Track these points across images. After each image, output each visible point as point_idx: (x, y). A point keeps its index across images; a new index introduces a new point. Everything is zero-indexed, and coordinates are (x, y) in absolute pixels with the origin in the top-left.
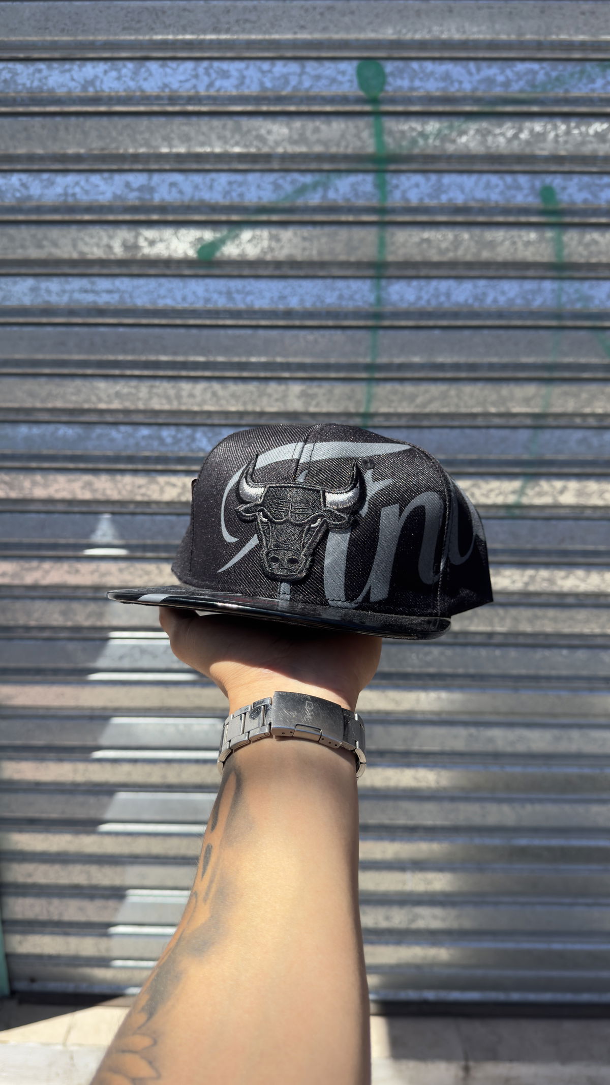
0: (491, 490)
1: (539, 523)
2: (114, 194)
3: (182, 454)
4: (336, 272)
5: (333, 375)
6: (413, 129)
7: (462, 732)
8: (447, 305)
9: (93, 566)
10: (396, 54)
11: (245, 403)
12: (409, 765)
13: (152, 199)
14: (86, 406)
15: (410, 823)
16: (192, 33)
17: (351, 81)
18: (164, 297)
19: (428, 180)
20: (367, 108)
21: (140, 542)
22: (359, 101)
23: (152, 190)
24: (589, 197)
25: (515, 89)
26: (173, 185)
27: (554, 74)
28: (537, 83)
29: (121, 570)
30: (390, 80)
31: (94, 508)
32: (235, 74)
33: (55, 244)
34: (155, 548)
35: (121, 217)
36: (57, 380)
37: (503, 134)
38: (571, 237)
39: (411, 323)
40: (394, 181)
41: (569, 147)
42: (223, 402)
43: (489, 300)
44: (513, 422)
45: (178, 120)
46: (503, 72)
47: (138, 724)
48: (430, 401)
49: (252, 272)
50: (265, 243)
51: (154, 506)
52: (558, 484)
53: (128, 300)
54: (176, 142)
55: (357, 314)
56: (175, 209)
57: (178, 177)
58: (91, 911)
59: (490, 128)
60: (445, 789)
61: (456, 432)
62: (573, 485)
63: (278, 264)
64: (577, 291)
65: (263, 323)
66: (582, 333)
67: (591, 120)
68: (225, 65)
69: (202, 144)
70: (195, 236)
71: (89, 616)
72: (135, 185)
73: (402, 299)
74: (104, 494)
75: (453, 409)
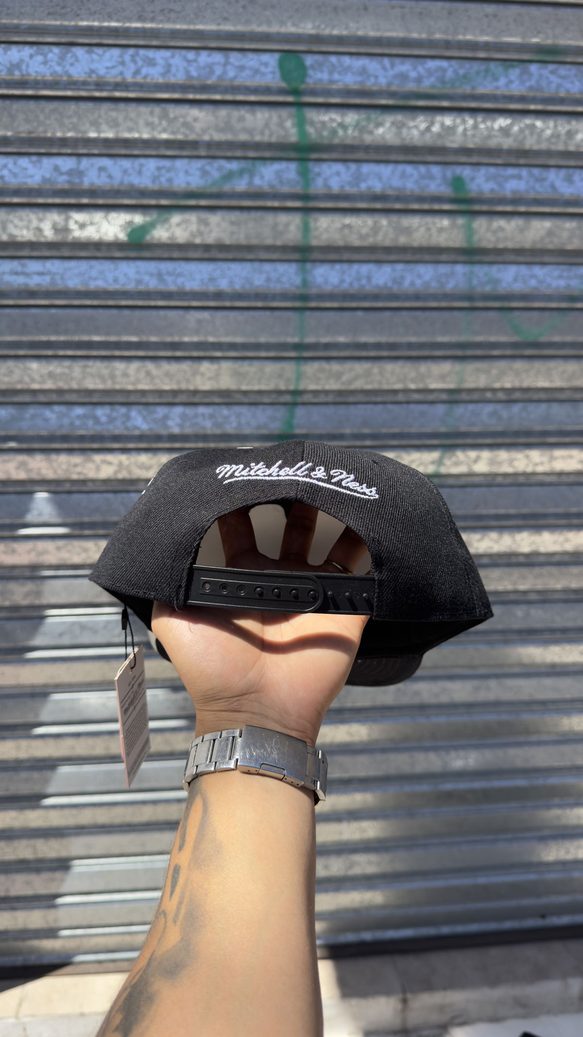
0: (413, 461)
1: (456, 490)
2: (43, 177)
3: (117, 432)
4: (263, 255)
5: (263, 354)
6: (332, 120)
8: (368, 288)
9: (29, 545)
10: (315, 48)
11: (178, 382)
13: (82, 183)
14: (19, 387)
16: (118, 21)
17: (273, 73)
18: (96, 279)
19: (348, 168)
20: (290, 99)
21: (78, 520)
22: (281, 91)
23: (81, 174)
24: (496, 187)
25: (427, 85)
26: (101, 169)
27: (462, 72)
28: (446, 79)
29: (58, 549)
30: (310, 72)
31: (29, 488)
32: (160, 62)
34: (92, 525)
35: (50, 201)
37: (416, 127)
38: (480, 224)
39: (335, 305)
40: (317, 170)
41: (477, 140)
42: (157, 381)
43: (407, 283)
44: (431, 397)
45: (105, 106)
46: (415, 68)
47: (78, 700)
48: (356, 378)
49: (182, 255)
50: (194, 227)
51: (90, 484)
52: (473, 454)
53: (59, 282)
54: (104, 127)
55: (284, 296)
56: (105, 193)
57: (106, 162)
58: (38, 884)
59: (405, 120)
60: (377, 741)
61: (380, 407)
62: (486, 454)
63: (207, 247)
64: (486, 274)
65: (195, 304)
66: (492, 314)
67: (496, 115)
68: (150, 53)
69: (130, 130)
70: (125, 220)
71: (27, 595)
72: (64, 169)
73: (326, 282)
74: (39, 473)
75: (375, 386)
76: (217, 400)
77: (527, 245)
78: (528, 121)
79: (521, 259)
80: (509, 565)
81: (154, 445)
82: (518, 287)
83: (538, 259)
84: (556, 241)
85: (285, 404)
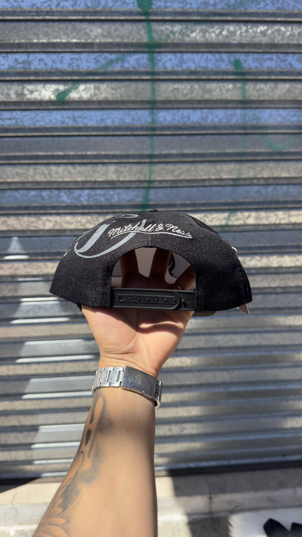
0: (213, 218)
1: (237, 234)
2: (9, 65)
3: (54, 204)
4: (130, 106)
5: (131, 161)
6: (168, 29)
7: (203, 338)
8: (188, 123)
9: (10, 265)
11: (86, 177)
12: (178, 356)
13: (30, 68)
14: (1, 180)
15: (179, 383)
17: (133, 3)
18: (40, 121)
19: (176, 57)
20: (143, 18)
21: (34, 251)
22: (138, 14)
23: (29, 63)
24: (258, 65)
25: (219, 8)
26: (41, 60)
27: (239, 0)
28: (230, 4)
29: (25, 267)
30: (154, 2)
31: (9, 234)
34: (43, 254)
35: (13, 78)
37: (214, 32)
38: (250, 86)
39: (170, 133)
40: (159, 58)
41: (248, 39)
42: (74, 176)
43: (209, 120)
44: (223, 183)
45: (42, 24)
48: (182, 174)
49: (86, 107)
50: (92, 91)
51: (40, 232)
52: (246, 214)
53: (20, 123)
54: (41, 36)
55: (142, 128)
56: (43, 74)
57: (43, 56)
58: (22, 438)
59: (207, 29)
60: (195, 366)
61: (196, 189)
62: (253, 214)
63: (99, 102)
64: (253, 115)
65: (93, 133)
66: (256, 137)
67: (259, 24)
69: (56, 38)
70: (54, 88)
71: (10, 291)
72: (20, 60)
73: (165, 120)
74: (13, 227)
75: (193, 177)
76: (107, 186)
77: (276, 98)
78: (277, 27)
79: (273, 106)
80: (266, 274)
81: (74, 211)
82: (271, 122)
83: (282, 106)
84: (292, 95)
85: (144, 188)
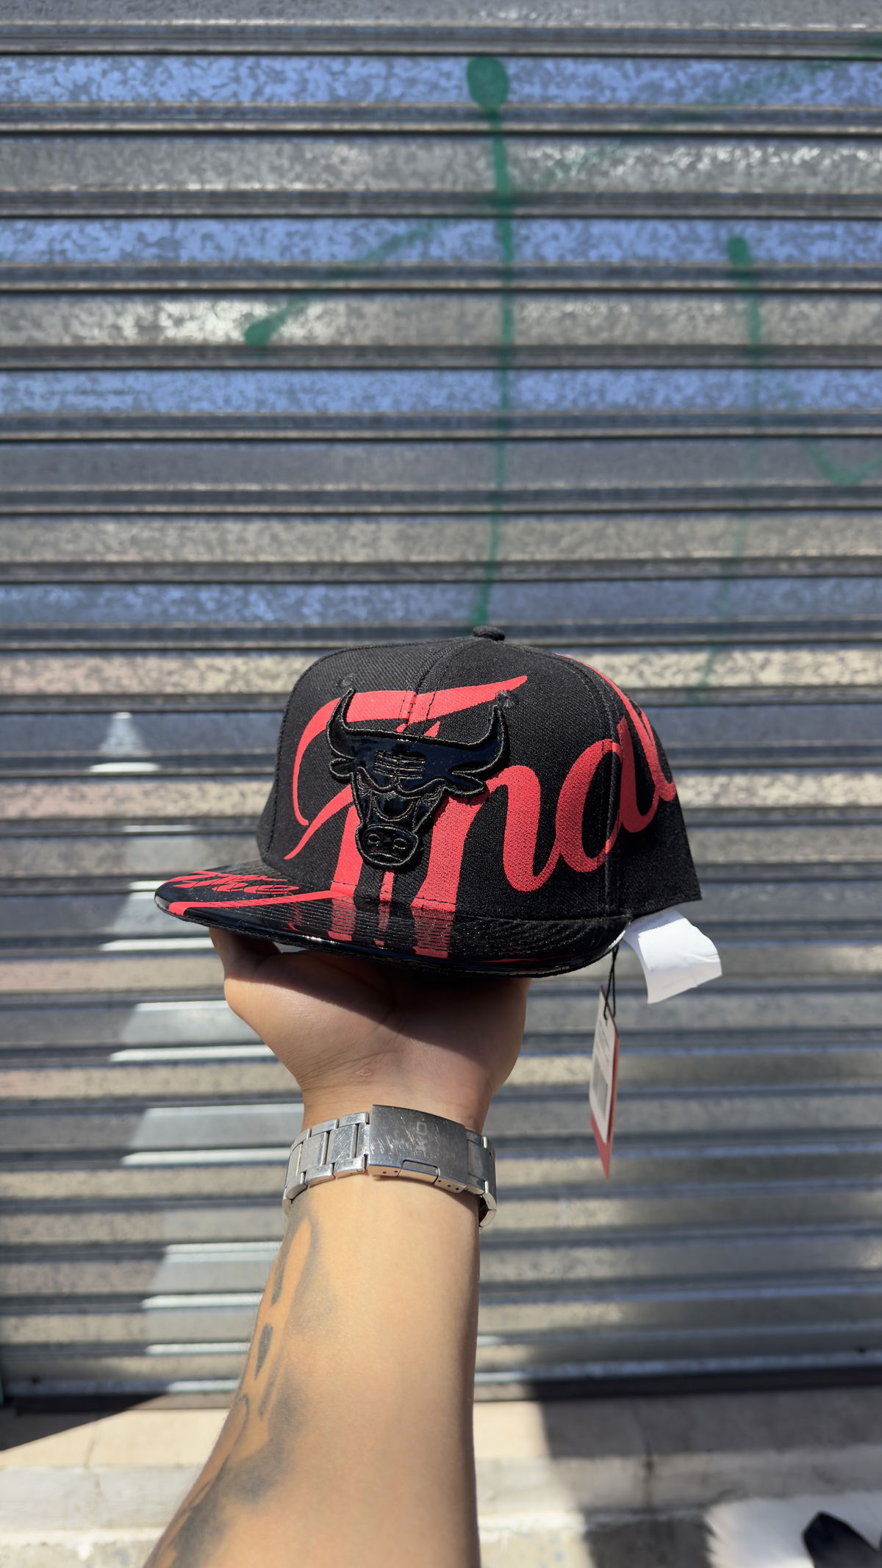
0: (667, 667)
1: (733, 710)
2: (122, 250)
3: (230, 625)
4: (444, 361)
5: (443, 508)
6: (548, 157)
8: (600, 408)
9: (105, 788)
10: (522, 49)
11: (318, 551)
12: (560, 1052)
13: (178, 257)
14: (89, 558)
15: (564, 1132)
16: (230, 17)
17: (459, 88)
18: (199, 399)
19: (571, 229)
20: (484, 126)
21: (174, 752)
22: (471, 115)
23: (176, 244)
24: (795, 253)
25: (690, 100)
26: (207, 237)
27: (744, 78)
28: (720, 91)
29: (146, 794)
30: (515, 85)
31: (104, 706)
32: (292, 75)
33: (38, 325)
34: (195, 760)
35: (132, 285)
36: (46, 522)
37: (673, 164)
38: (771, 310)
39: (550, 433)
40: (524, 231)
41: (767, 182)
42: (287, 549)
43: (659, 399)
44: (695, 571)
45: (212, 144)
46: (672, 75)
47: (177, 1011)
48: (580, 543)
49: (325, 362)
50: (341, 321)
51: (191, 700)
52: (758, 656)
53: (146, 404)
54: (210, 174)
55: (475, 421)
56: (210, 273)
57: (213, 227)
58: (117, 1278)
59: (656, 155)
61: (618, 585)
62: (778, 657)
63: (360, 350)
64: (780, 385)
65: (342, 434)
66: (788, 445)
67: (796, 144)
68: (277, 64)
69: (248, 178)
70: (241, 312)
71: (101, 860)
72: (152, 238)
73: (537, 399)
74: (118, 684)
75: (611, 555)
76: (374, 576)
77: (844, 341)
78: (845, 151)
79: (833, 362)
80: (813, 824)
81: (283, 644)
82: (829, 404)
83: (860, 362)
85: (475, 582)
